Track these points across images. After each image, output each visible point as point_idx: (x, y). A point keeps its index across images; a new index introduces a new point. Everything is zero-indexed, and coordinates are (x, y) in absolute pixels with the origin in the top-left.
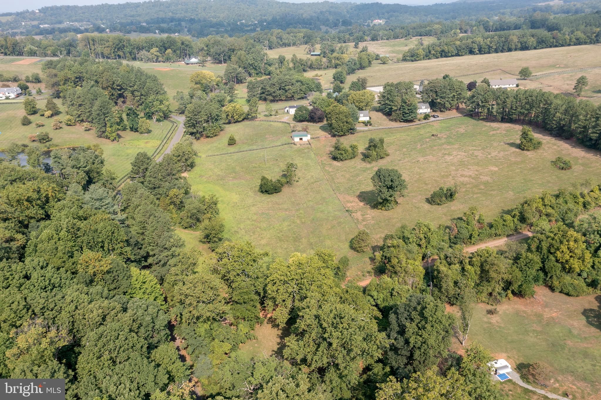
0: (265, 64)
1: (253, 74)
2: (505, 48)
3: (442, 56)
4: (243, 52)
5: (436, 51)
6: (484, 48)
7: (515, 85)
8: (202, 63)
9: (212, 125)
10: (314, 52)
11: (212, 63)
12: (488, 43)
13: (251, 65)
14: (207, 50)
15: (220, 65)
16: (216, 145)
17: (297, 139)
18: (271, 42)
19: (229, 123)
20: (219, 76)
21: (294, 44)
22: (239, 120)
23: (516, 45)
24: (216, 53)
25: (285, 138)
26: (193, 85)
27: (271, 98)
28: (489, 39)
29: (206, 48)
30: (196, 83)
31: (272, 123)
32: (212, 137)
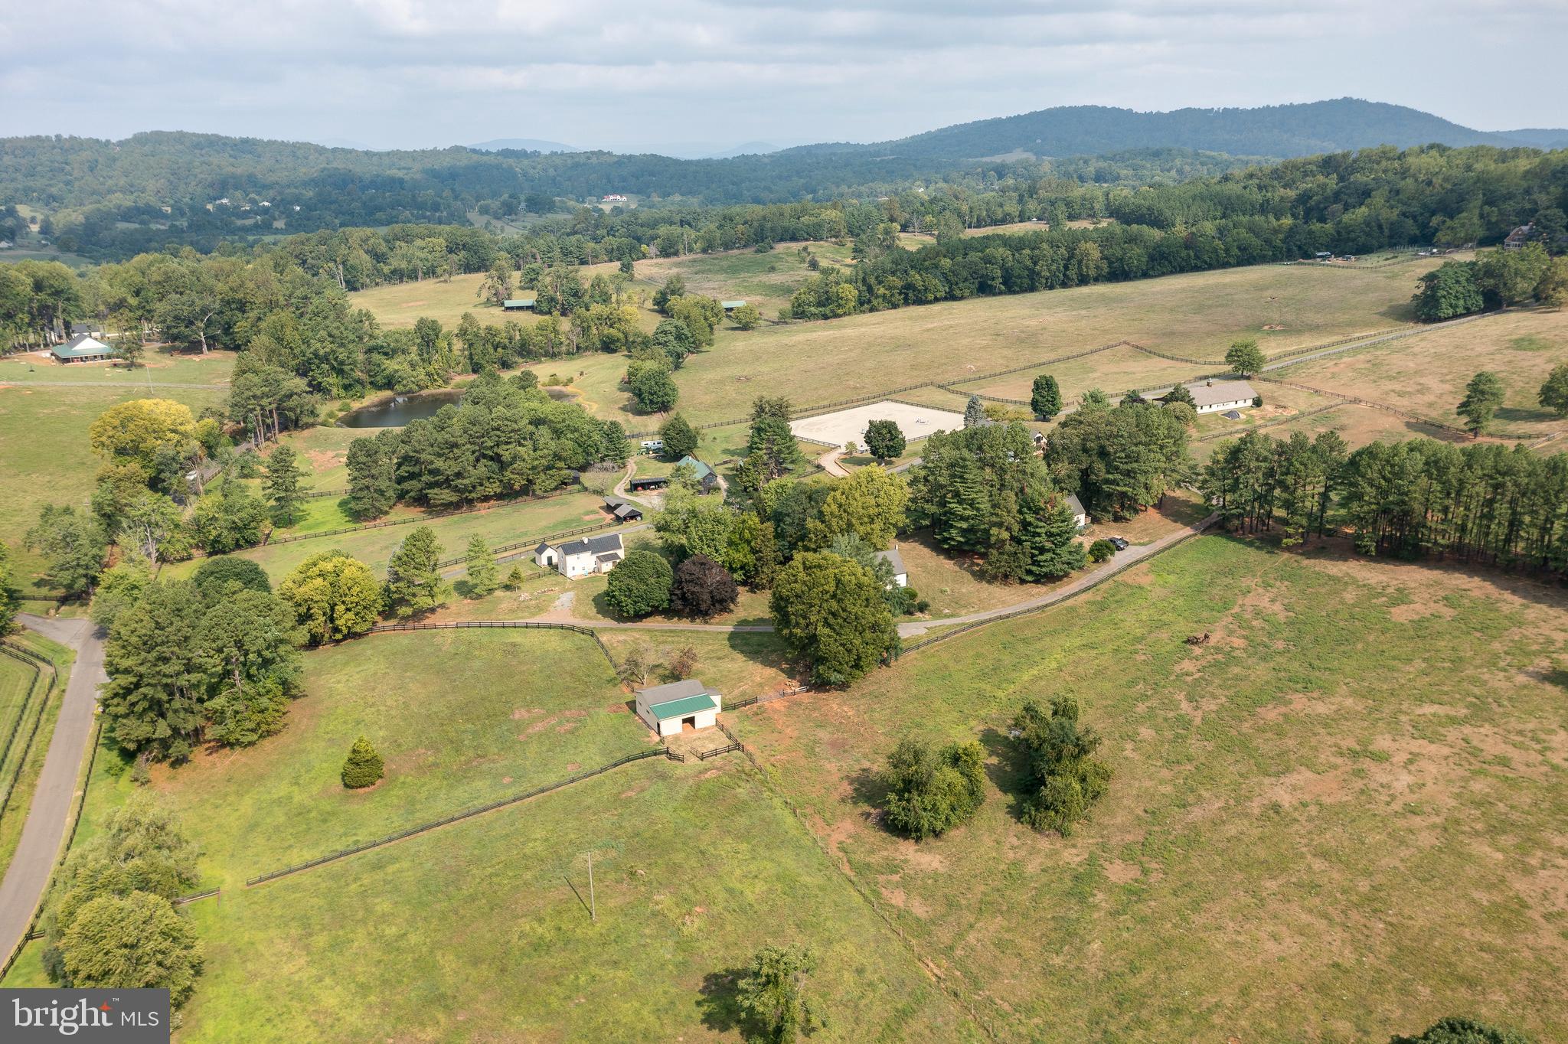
0: (369, 351)
1: (334, 391)
2: (1073, 273)
3: (907, 302)
4: (286, 315)
5: (889, 288)
6: (1019, 277)
7: (1250, 402)
8: (126, 355)
9: (248, 688)
10: (509, 297)
11: (162, 351)
12: (1029, 263)
13: (325, 359)
14: (140, 307)
15: (196, 358)
16: (282, 789)
17: (672, 727)
18: (352, 267)
19: (314, 643)
20: (208, 411)
21: (431, 272)
22: (358, 629)
23: (1097, 268)
24: (176, 318)
25: (603, 713)
26: (106, 463)
27: (446, 495)
28: (1027, 251)
29: (133, 301)
30: (121, 452)
31: (515, 637)
32: (251, 744)
